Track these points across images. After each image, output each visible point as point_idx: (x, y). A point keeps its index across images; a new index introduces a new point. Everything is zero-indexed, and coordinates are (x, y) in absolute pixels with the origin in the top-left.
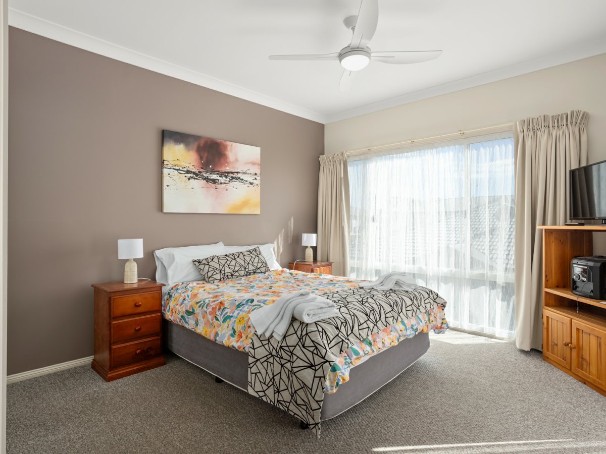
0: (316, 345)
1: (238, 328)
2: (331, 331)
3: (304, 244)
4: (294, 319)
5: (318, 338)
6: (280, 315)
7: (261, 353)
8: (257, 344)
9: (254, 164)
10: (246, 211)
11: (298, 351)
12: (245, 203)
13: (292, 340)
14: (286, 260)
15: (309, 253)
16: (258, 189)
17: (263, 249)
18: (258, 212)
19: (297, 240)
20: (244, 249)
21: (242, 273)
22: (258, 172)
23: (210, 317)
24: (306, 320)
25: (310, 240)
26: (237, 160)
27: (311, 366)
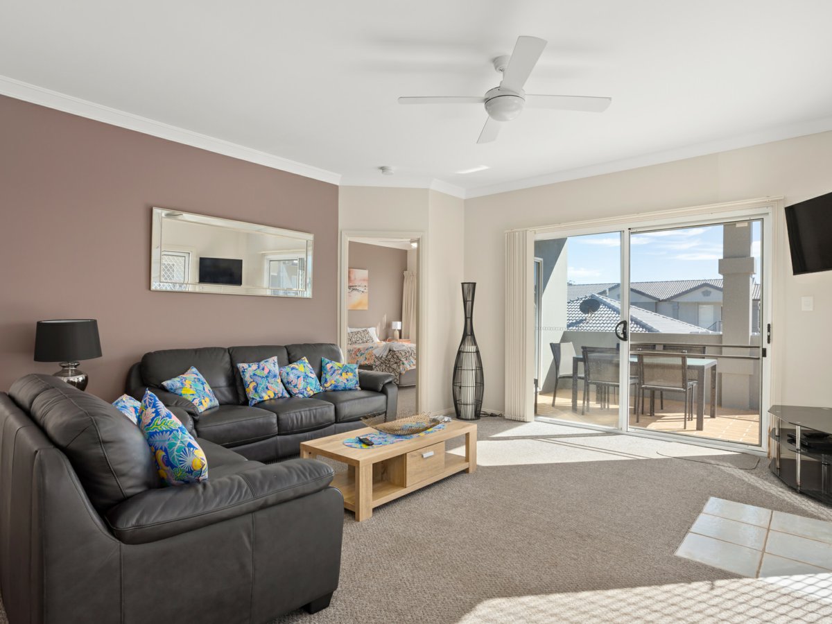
0: (398, 357)
1: (368, 357)
2: (403, 354)
3: (393, 328)
4: (390, 350)
5: (398, 355)
6: (385, 350)
7: (378, 363)
8: (376, 360)
9: (364, 280)
10: (360, 308)
11: (392, 360)
12: (360, 304)
13: (390, 357)
14: (383, 337)
15: (397, 333)
16: (367, 294)
17: (369, 330)
18: (366, 308)
19: (389, 326)
20: (360, 330)
21: (361, 341)
22: (367, 285)
23: (353, 355)
24: (395, 349)
25: (397, 325)
26: (355, 279)
27: (396, 363)
